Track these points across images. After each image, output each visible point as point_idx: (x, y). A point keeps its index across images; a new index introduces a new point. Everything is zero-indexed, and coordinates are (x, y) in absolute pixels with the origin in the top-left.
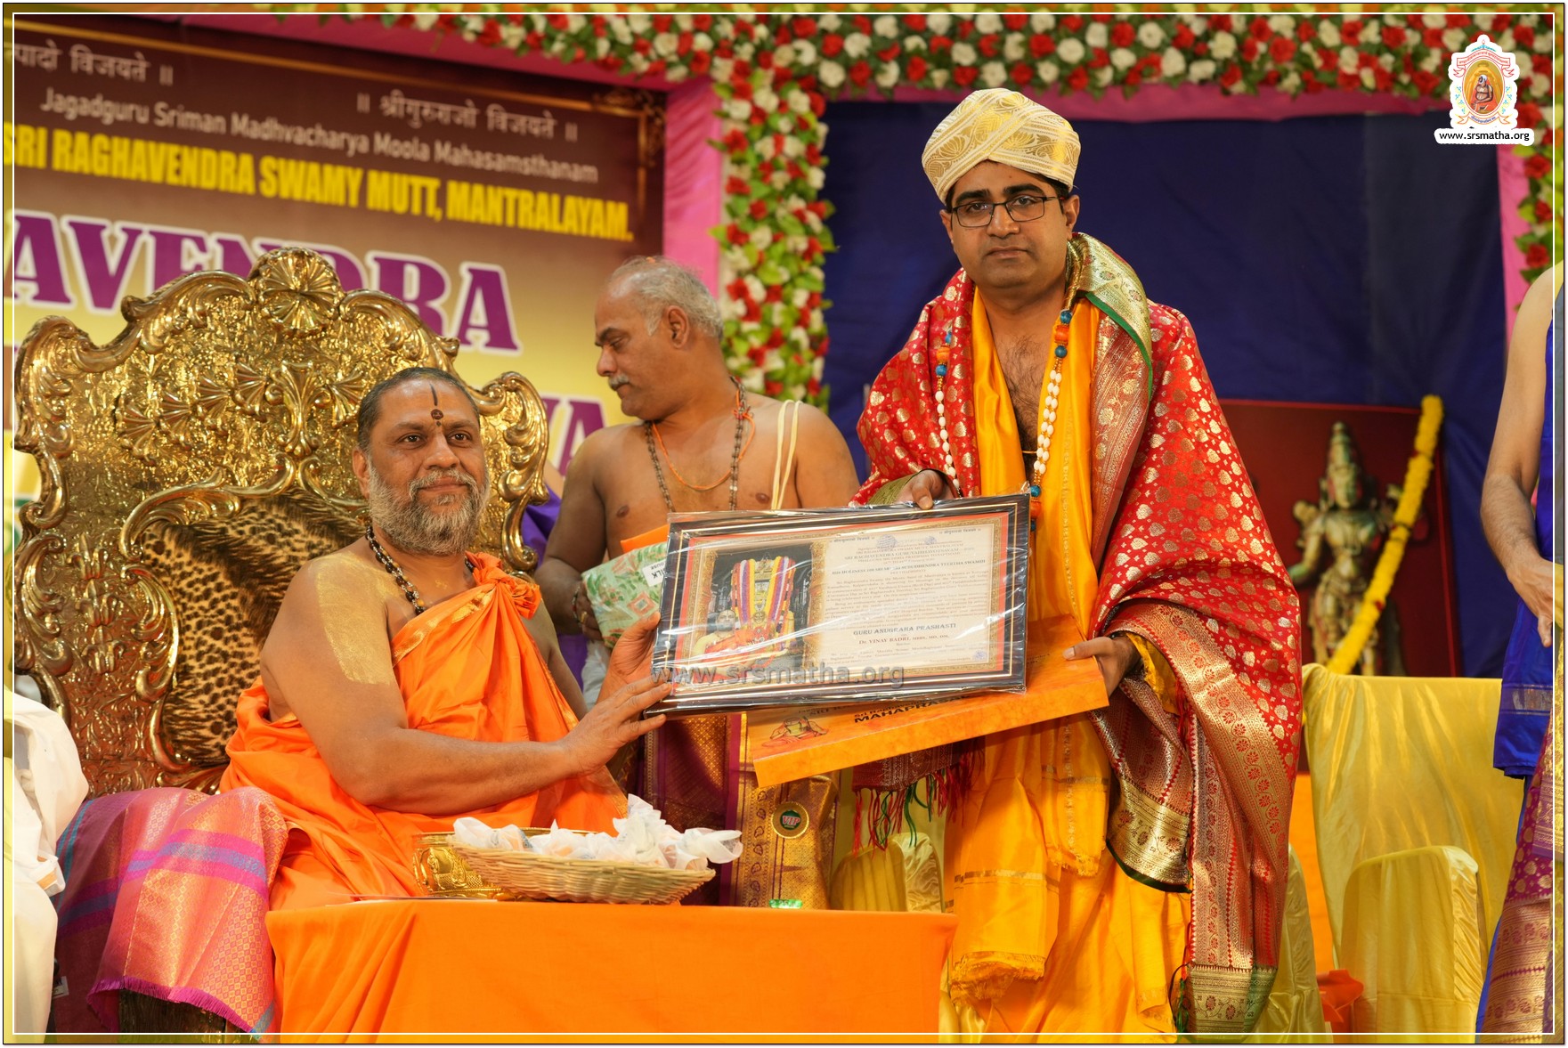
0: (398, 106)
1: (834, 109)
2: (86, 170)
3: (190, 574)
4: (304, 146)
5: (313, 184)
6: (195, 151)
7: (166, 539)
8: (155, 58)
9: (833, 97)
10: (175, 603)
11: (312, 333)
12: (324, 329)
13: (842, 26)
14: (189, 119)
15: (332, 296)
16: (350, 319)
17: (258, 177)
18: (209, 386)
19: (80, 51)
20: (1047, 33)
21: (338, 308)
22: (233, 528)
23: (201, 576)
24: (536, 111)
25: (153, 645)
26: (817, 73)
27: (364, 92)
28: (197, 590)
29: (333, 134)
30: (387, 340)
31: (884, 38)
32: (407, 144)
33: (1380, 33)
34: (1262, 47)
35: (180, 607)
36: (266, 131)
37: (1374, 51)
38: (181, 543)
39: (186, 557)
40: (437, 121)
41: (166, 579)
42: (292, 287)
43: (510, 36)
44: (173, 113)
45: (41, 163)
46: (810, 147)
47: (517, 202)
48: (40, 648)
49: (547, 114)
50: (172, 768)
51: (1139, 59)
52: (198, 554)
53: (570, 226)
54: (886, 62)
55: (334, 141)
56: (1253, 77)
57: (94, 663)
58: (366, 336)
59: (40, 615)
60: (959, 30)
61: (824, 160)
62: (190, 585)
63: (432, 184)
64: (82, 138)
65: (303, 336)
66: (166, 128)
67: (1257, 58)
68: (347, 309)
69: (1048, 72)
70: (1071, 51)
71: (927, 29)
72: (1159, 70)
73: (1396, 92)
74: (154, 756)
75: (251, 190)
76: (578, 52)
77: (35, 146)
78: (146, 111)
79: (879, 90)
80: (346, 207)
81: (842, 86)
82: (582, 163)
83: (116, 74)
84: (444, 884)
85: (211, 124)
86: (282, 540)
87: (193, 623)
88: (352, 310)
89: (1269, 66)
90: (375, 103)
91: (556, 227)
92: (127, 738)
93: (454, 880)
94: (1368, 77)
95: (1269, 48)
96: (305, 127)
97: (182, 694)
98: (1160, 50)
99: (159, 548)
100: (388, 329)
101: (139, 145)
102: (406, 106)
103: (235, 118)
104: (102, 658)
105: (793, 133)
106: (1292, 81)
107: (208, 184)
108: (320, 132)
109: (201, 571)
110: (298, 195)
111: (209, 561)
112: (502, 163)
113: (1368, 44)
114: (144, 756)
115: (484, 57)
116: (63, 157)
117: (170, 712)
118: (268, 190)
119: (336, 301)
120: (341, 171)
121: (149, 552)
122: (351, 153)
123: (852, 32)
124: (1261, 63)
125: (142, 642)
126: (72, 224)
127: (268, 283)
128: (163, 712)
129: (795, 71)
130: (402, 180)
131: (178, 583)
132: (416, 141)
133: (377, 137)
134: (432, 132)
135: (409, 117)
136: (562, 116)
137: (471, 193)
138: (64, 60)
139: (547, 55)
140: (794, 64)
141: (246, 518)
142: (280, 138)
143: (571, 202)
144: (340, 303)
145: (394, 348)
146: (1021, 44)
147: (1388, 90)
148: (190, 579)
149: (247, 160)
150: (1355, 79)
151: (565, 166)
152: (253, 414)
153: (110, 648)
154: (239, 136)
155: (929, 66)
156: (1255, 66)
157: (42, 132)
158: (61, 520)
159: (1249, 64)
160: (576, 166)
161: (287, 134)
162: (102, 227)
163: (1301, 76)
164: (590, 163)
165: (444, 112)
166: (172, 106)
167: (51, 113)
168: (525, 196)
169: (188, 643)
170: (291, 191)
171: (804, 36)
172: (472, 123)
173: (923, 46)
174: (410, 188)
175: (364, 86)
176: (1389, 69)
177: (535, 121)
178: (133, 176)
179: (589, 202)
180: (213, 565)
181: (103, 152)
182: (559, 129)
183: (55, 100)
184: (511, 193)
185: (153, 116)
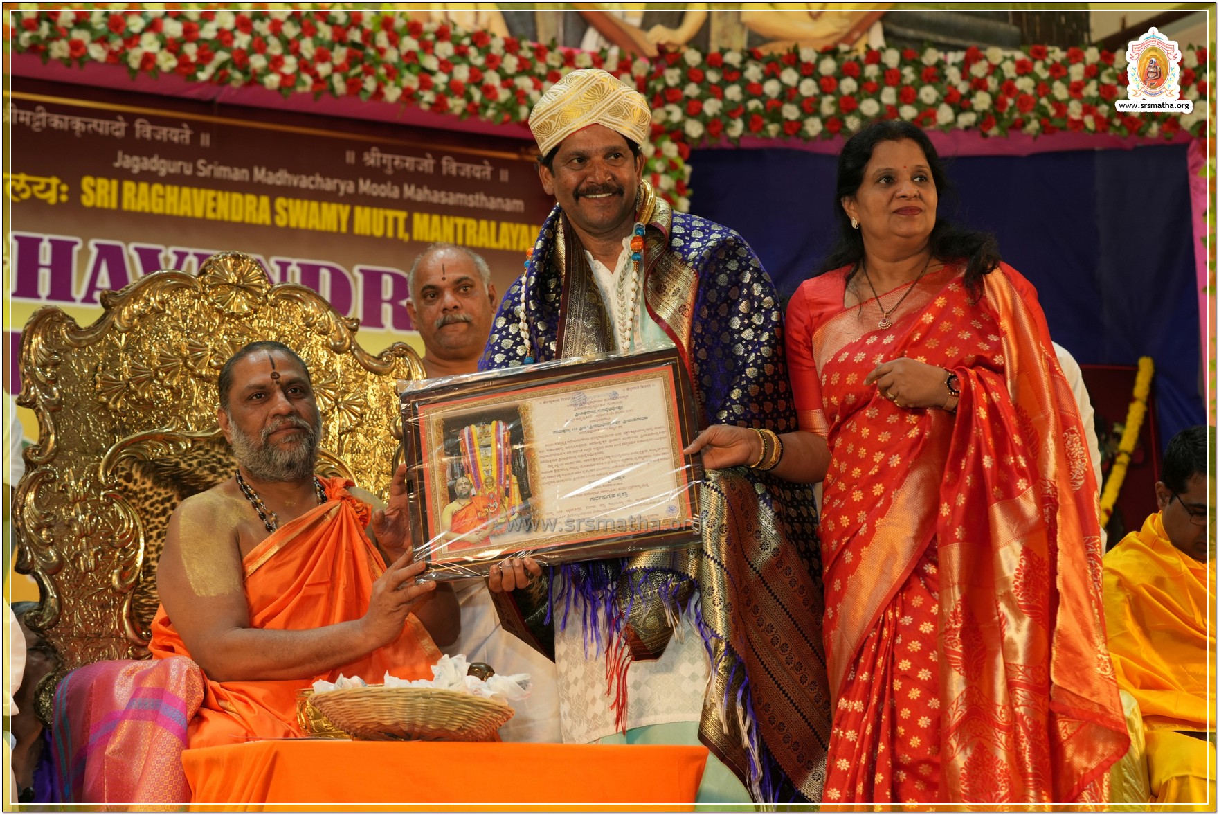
0: (376, 158)
1: (696, 154)
2: (147, 209)
3: (152, 497)
4: (307, 189)
5: (314, 217)
6: (227, 194)
7: (133, 471)
8: (197, 128)
9: (696, 145)
10: (142, 519)
11: (247, 315)
12: (255, 312)
13: (701, 93)
14: (222, 171)
15: (261, 288)
16: (275, 305)
17: (273, 212)
18: (167, 356)
19: (141, 123)
20: (852, 95)
21: (266, 296)
22: (185, 462)
23: (160, 499)
24: (478, 160)
25: (125, 551)
26: (683, 128)
27: (351, 149)
28: (157, 509)
29: (328, 180)
30: (304, 319)
31: (732, 101)
32: (383, 187)
33: (1098, 89)
34: (1010, 102)
35: (145, 522)
36: (279, 179)
37: (1094, 102)
38: (144, 474)
39: (149, 484)
40: (405, 169)
41: (134, 501)
42: (230, 281)
43: (455, 106)
44: (210, 167)
45: (114, 205)
46: (679, 182)
47: (464, 227)
48: (38, 554)
49: (486, 162)
50: (140, 642)
51: (920, 112)
52: (157, 482)
53: (504, 243)
54: (734, 119)
55: (329, 185)
56: (1005, 124)
57: (79, 564)
58: (288, 317)
59: (38, 529)
60: (787, 94)
61: (690, 192)
62: (152, 505)
63: (402, 215)
64: (144, 187)
65: (239, 318)
66: (205, 178)
67: (1007, 109)
68: (273, 297)
69: (852, 123)
70: (869, 107)
71: (763, 94)
72: (935, 120)
73: (1111, 132)
74: (125, 634)
75: (268, 222)
76: (506, 117)
77: (109, 193)
78: (191, 166)
79: (729, 139)
80: (339, 233)
81: (702, 137)
82: (512, 198)
83: (168, 139)
84: (317, 728)
85: (239, 174)
86: (221, 470)
87: (154, 533)
88: (277, 298)
89: (1016, 115)
90: (359, 157)
91: (494, 245)
92: (105, 620)
93: (324, 725)
94: (1090, 122)
95: (1015, 101)
96: (308, 175)
97: (146, 587)
98: (935, 106)
99: (129, 478)
100: (305, 312)
101: (186, 191)
102: (382, 159)
103: (256, 170)
104: (86, 561)
105: (666, 172)
106: (1033, 126)
107: (236, 218)
108: (318, 179)
109: (159, 495)
110: (302, 225)
111: (165, 487)
112: (453, 199)
113: (1089, 97)
114: (117, 635)
115: (437, 122)
116: (129, 201)
117: (137, 601)
118: (281, 222)
119: (264, 291)
120: (334, 207)
121: (121, 481)
122: (342, 193)
123: (708, 97)
124: (1011, 113)
125: (116, 548)
126: (137, 249)
127: (212, 278)
128: (133, 601)
129: (666, 127)
130: (379, 214)
131: (143, 504)
132: (389, 184)
133: (361, 182)
134: (401, 177)
135: (384, 166)
136: (497, 164)
137: (430, 220)
138: (130, 130)
139: (483, 119)
140: (666, 122)
141: (194, 454)
142: (289, 183)
143: (504, 226)
144: (268, 292)
145: (308, 325)
146: (833, 103)
147: (1105, 131)
148: (151, 501)
149: (265, 200)
150: (1080, 123)
151: (500, 200)
152: (200, 376)
153: (92, 553)
154: (259, 182)
155: (765, 121)
156: (1006, 116)
157: (115, 183)
158: (54, 458)
159: (1001, 114)
160: (508, 200)
161: (295, 181)
162: (159, 251)
163: (1040, 122)
164: (518, 198)
165: (410, 162)
166: (210, 162)
167: (121, 168)
168: (471, 222)
169: (151, 549)
170: (298, 223)
171: (673, 102)
172: (431, 170)
173: (761, 106)
174: (386, 219)
175: (352, 145)
176: (1105, 115)
177: (478, 167)
178: (181, 213)
179: (518, 226)
180: (168, 490)
181: (159, 196)
182: (495, 174)
183: (123, 159)
184: (460, 221)
185: (195, 169)
